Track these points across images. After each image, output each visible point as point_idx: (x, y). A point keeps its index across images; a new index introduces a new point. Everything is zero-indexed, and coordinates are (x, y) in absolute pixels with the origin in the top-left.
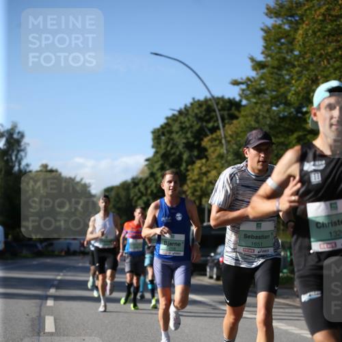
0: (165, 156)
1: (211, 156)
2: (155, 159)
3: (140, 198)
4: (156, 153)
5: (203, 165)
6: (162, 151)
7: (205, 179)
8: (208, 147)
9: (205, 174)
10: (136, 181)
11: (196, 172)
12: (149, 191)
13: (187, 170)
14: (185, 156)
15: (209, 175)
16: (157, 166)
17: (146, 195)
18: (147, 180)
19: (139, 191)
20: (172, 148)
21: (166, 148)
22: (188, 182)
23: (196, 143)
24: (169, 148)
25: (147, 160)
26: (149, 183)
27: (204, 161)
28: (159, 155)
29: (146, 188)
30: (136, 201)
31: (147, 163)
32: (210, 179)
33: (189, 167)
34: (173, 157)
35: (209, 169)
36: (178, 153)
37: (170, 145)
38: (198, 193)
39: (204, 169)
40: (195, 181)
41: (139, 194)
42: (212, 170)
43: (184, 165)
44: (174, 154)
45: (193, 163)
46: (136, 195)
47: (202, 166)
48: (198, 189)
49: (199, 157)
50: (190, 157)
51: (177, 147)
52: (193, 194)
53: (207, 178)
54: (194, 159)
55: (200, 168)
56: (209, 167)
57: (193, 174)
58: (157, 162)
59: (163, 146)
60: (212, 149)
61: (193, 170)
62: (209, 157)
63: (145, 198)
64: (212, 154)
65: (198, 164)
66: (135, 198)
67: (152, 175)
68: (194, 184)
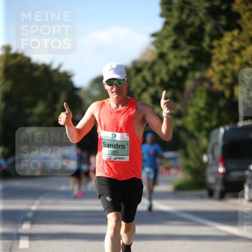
0: (179, 29)
1: (246, 25)
2: (166, 33)
3: (144, 90)
4: (167, 23)
5: (234, 38)
6: (175, 21)
7: (238, 59)
8: (241, 11)
9: (238, 51)
10: (139, 66)
11: (225, 49)
12: (158, 80)
13: (212, 47)
14: (208, 27)
15: (244, 52)
16: (168, 43)
17: (153, 85)
18: (154, 63)
19: (144, 79)
20: (189, 16)
21: (180, 17)
22: (214, 64)
23: (224, 7)
24: (184, 17)
25: (154, 35)
26: (157, 68)
27: (236, 32)
28: (170, 28)
29: (154, 76)
30: (140, 95)
31: (153, 39)
32: (245, 59)
33: (215, 43)
34: (191, 29)
35: (244, 44)
36: (197, 23)
37: (187, 11)
38: (228, 80)
39: (236, 45)
40: (223, 63)
41: (143, 85)
42: (248, 45)
43: (207, 39)
44: (192, 24)
45: (220, 36)
46: (138, 86)
47: (233, 40)
48: (228, 73)
49: (229, 28)
50: (216, 28)
51: (196, 15)
52: (221, 81)
53: (241, 57)
54: (222, 31)
55: (231, 44)
56: (244, 41)
57: (221, 53)
58: (167, 37)
59: (176, 13)
60: (248, 14)
61: (220, 46)
62: (243, 26)
63: (152, 90)
64: (247, 22)
65: (228, 37)
66: (138, 90)
67: (162, 56)
68: (222, 67)
